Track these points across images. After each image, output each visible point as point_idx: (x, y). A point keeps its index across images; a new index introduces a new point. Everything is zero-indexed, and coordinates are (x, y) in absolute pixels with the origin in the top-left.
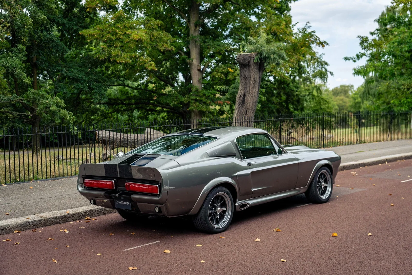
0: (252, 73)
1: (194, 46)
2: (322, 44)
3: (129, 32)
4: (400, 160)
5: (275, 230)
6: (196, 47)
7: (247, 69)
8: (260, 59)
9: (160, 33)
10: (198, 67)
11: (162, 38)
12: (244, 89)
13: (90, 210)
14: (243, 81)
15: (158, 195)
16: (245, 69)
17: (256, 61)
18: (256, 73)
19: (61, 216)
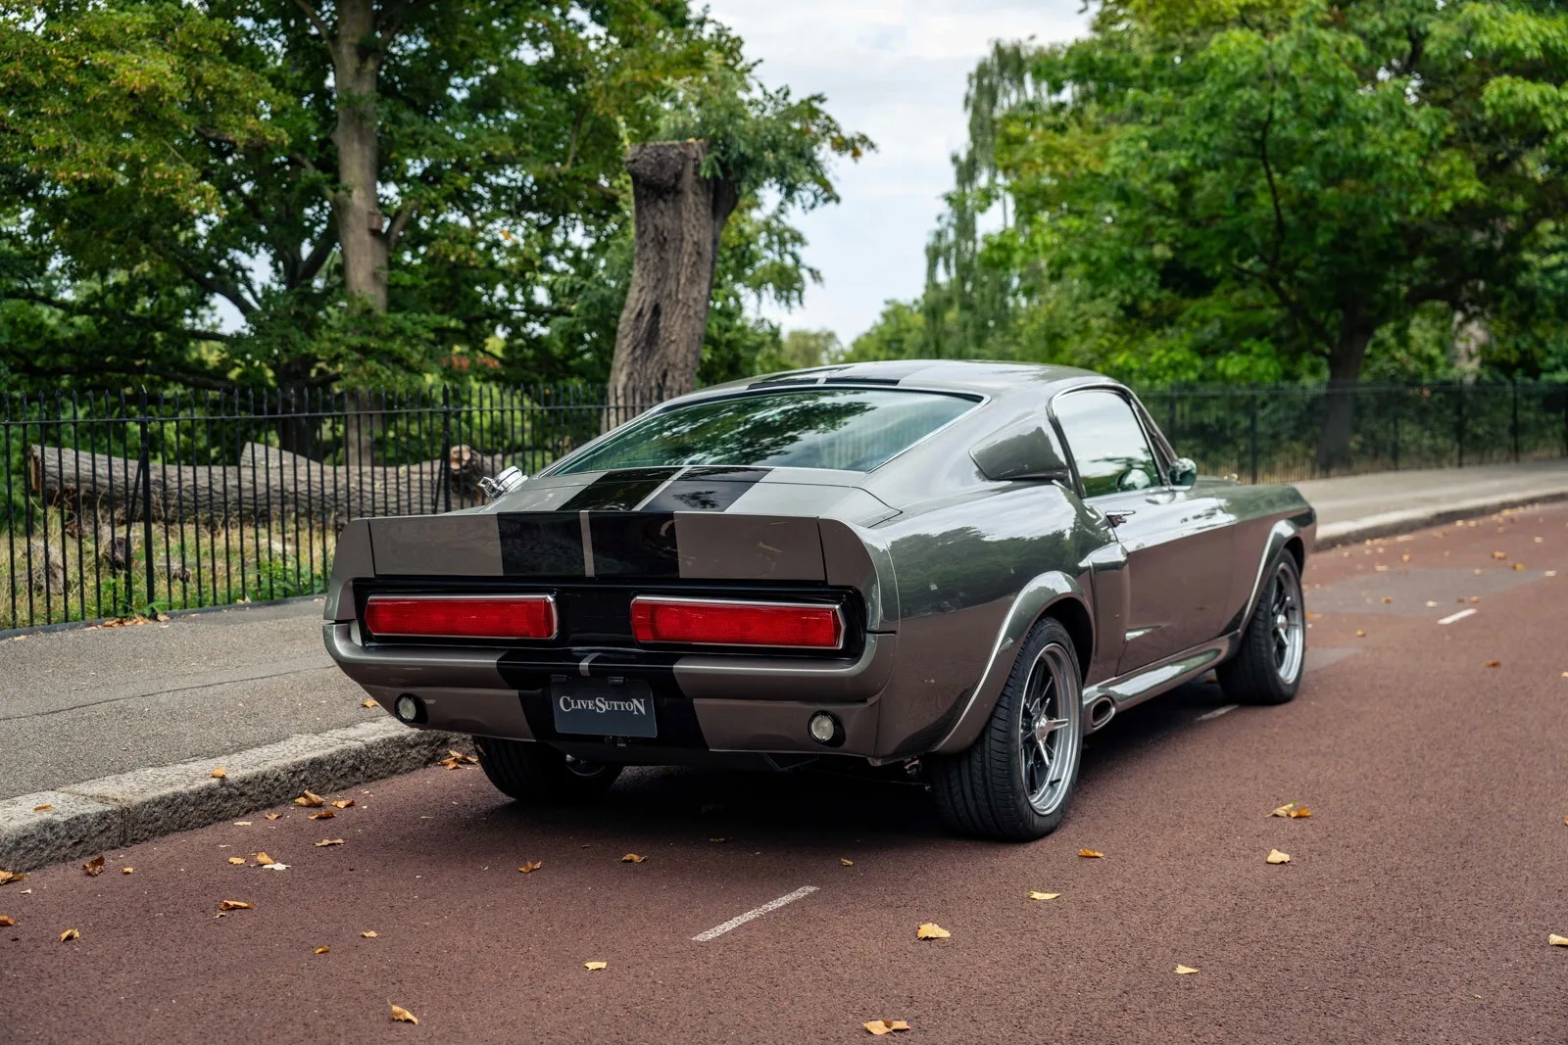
0: (688, 221)
1: (356, 136)
3: (102, 58)
6: (362, 140)
7: (671, 204)
8: (724, 166)
9: (229, 71)
10: (370, 222)
11: (237, 91)
12: (655, 287)
14: (651, 254)
16: (661, 205)
17: (708, 175)
18: (703, 221)
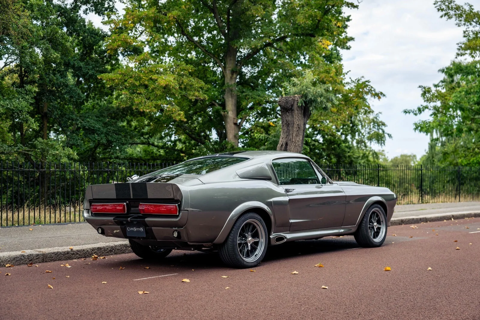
0: (295, 118)
1: (230, 96)
2: (378, 95)
3: (154, 77)
4: (469, 217)
5: (316, 265)
6: (232, 97)
7: (290, 114)
8: (305, 102)
9: (191, 79)
10: (234, 121)
11: (193, 85)
12: (286, 137)
13: (98, 248)
14: (285, 128)
15: (177, 216)
16: (288, 114)
17: (300, 105)
18: (300, 118)
19: (62, 252)
